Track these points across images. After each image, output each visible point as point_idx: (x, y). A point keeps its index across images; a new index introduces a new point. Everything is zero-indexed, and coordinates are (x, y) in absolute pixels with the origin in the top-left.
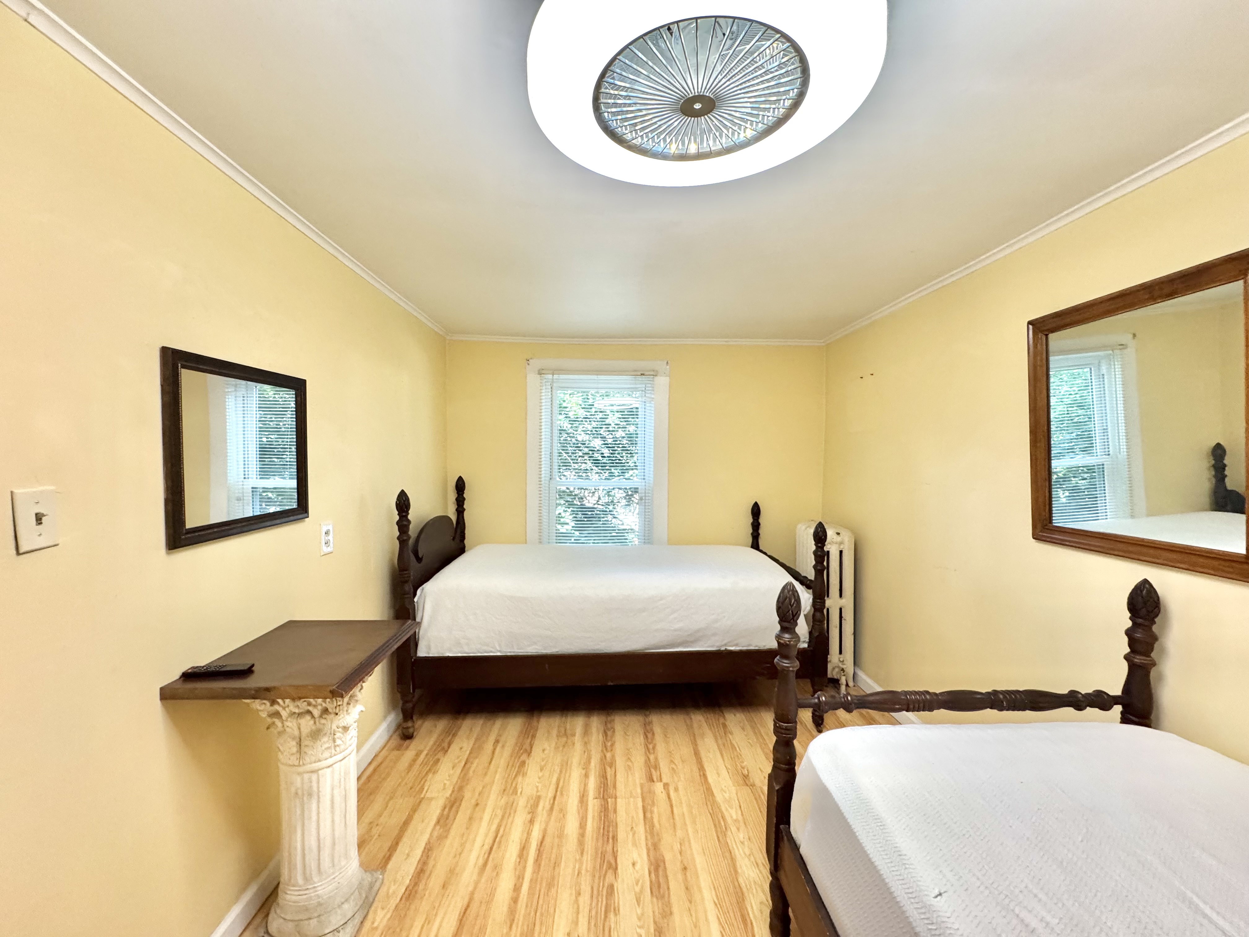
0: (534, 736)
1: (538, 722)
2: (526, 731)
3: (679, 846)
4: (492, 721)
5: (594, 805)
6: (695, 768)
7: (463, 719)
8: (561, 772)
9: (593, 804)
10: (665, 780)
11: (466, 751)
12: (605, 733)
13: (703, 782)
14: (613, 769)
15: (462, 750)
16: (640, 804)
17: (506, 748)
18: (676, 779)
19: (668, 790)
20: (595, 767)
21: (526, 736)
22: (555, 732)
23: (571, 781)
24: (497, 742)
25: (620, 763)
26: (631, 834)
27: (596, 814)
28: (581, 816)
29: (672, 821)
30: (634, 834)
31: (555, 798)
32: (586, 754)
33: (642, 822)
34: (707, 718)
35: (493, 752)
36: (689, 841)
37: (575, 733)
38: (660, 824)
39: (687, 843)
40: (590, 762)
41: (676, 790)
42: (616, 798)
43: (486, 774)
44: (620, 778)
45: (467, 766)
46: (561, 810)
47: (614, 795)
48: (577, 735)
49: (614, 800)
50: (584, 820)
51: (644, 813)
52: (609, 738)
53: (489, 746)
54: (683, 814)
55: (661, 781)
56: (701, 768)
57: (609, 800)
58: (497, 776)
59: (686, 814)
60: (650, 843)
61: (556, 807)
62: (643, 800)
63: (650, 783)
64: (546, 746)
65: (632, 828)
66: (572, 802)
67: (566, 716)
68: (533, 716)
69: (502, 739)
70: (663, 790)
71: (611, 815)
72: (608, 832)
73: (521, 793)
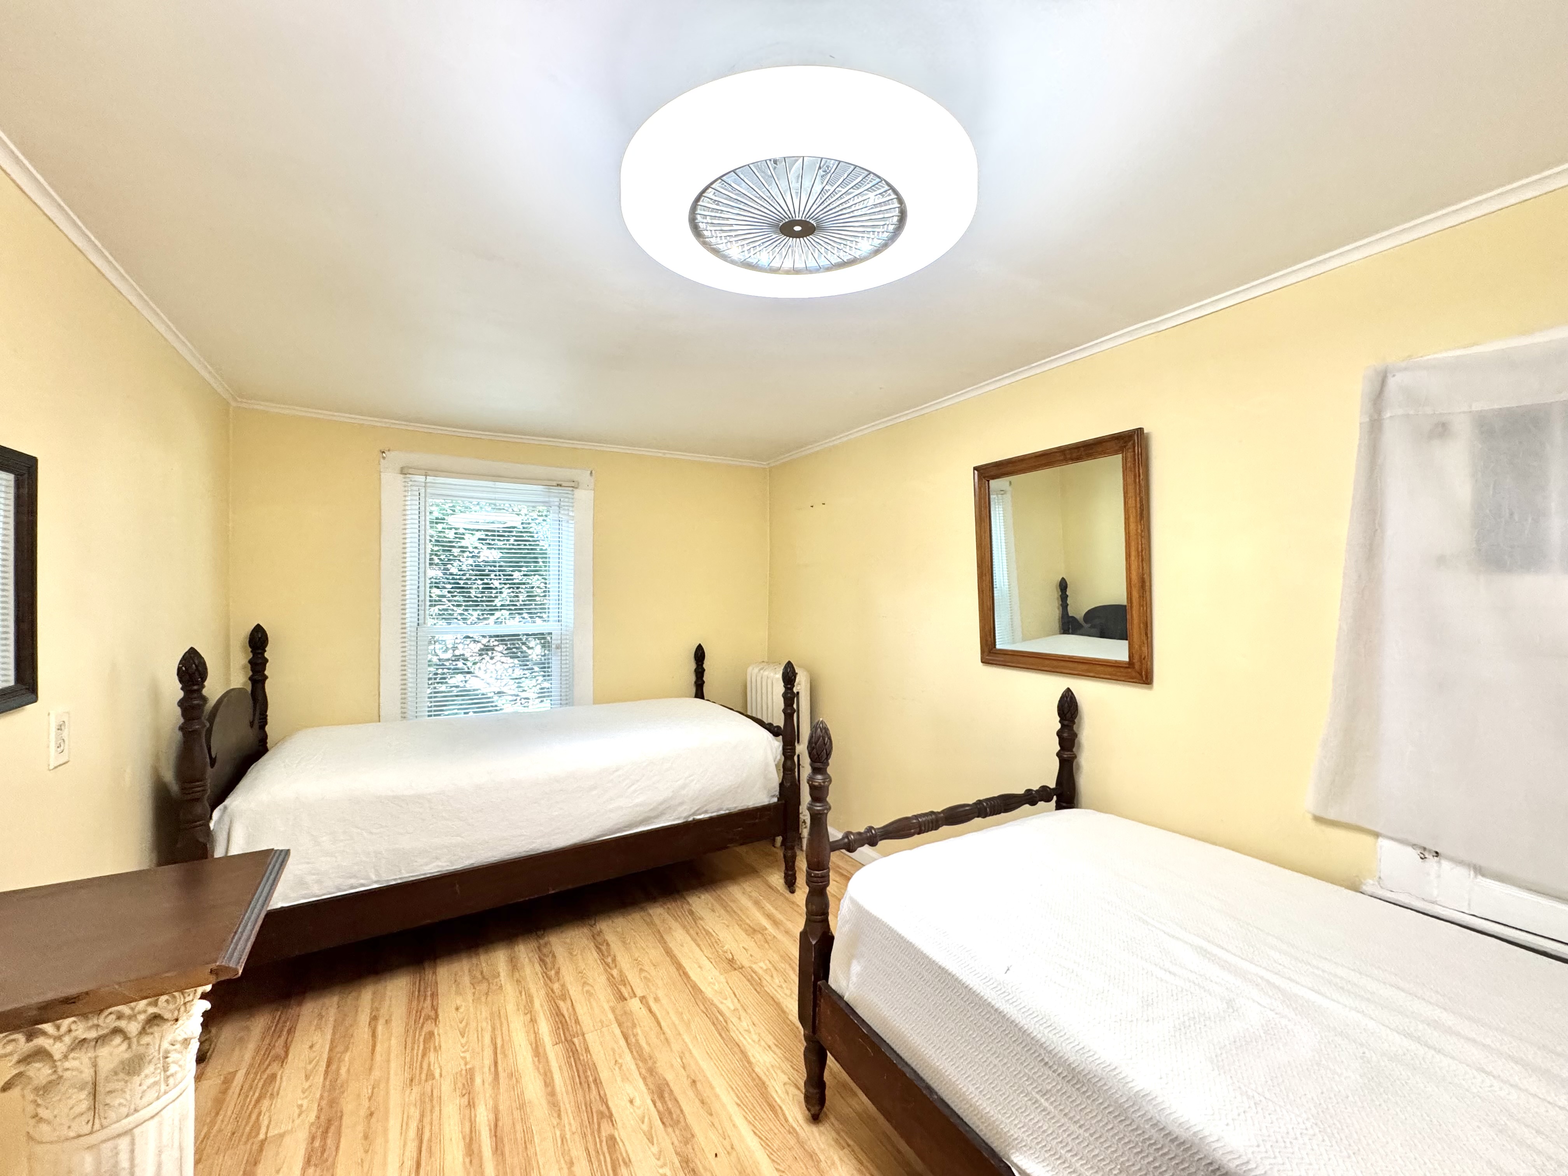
0: (434, 995)
1: (434, 973)
2: (419, 991)
3: (679, 1060)
4: (354, 994)
5: (557, 1055)
6: (673, 969)
7: (300, 1004)
8: (494, 1029)
9: (554, 1054)
10: (639, 993)
11: (322, 1046)
12: (542, 961)
13: (685, 981)
14: (569, 1002)
15: (314, 1049)
16: (617, 1031)
17: (394, 1024)
18: (653, 989)
19: (647, 1003)
20: (542, 1006)
21: (422, 999)
22: (466, 980)
23: (514, 1034)
24: (374, 1019)
25: (574, 991)
26: (617, 1069)
27: (563, 1064)
28: (542, 1071)
29: (662, 1037)
30: (620, 1068)
31: (496, 1063)
32: (523, 993)
33: (627, 1051)
34: (668, 908)
35: (374, 1035)
36: (690, 1051)
37: (499, 973)
38: (649, 1045)
39: (687, 1054)
40: (532, 1002)
41: (657, 1000)
42: (583, 1035)
43: (371, 1069)
44: (581, 1010)
45: (334, 1067)
46: (511, 1075)
47: (579, 1032)
48: (502, 974)
49: (581, 1037)
50: (548, 1074)
51: (626, 1039)
52: (549, 965)
53: (362, 1031)
54: (674, 1024)
55: (635, 996)
56: (679, 967)
57: (576, 1040)
58: (393, 1065)
59: (677, 1022)
60: (643, 1071)
61: (502, 1075)
62: (620, 1025)
63: (622, 1003)
64: (459, 1001)
65: (616, 1061)
66: (524, 1058)
67: (477, 954)
68: (424, 969)
69: (383, 1011)
70: (641, 1006)
71: (584, 1057)
72: (586, 1077)
73: (441, 1075)
